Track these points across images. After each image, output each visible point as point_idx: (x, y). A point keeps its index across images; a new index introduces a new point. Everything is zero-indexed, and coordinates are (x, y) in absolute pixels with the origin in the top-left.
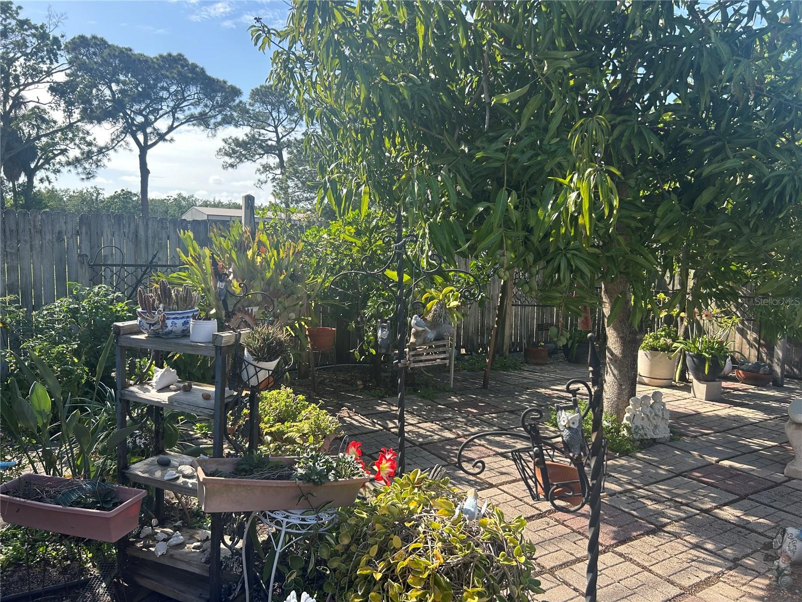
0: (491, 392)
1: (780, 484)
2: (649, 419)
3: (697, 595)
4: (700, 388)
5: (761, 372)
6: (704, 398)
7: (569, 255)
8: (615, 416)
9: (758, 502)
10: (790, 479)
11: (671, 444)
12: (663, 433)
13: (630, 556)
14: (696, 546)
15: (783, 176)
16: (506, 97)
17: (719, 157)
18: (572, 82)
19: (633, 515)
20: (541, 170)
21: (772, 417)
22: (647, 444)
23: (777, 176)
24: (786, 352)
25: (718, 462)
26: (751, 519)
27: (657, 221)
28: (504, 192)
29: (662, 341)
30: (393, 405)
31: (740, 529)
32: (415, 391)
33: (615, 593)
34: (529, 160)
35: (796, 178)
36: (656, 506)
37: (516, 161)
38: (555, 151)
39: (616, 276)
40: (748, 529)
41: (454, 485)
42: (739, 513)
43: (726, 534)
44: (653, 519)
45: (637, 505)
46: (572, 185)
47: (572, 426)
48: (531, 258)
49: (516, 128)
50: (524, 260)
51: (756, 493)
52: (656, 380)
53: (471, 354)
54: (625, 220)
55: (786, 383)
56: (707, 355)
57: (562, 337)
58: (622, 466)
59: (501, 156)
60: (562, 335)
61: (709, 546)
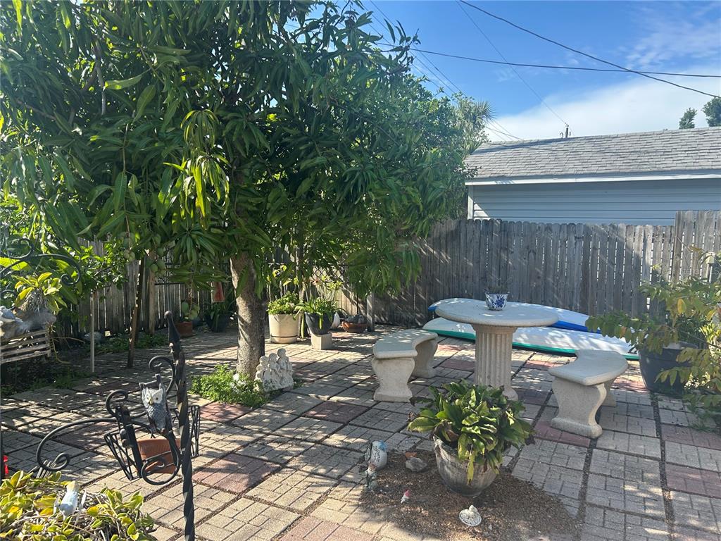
0: (136, 370)
1: (371, 408)
2: (276, 373)
3: (311, 515)
4: (316, 340)
5: (359, 322)
6: (320, 348)
7: (193, 236)
8: (248, 375)
9: (356, 425)
10: (378, 402)
11: (295, 391)
12: (289, 382)
13: (259, 497)
14: (312, 474)
15: (356, 172)
16: (118, 84)
17: (312, 155)
18: (184, 78)
19: (262, 460)
20: (159, 157)
21: (367, 356)
22: (276, 394)
23: (352, 171)
24: (374, 304)
25: (329, 399)
26: (351, 440)
27: (269, 205)
28: (123, 176)
29: (287, 305)
30: (22, 401)
31: (342, 451)
32: (51, 381)
33: (245, 534)
34: (147, 146)
35: (364, 173)
36: (282, 447)
37: (133, 146)
38: (171, 140)
39: (239, 252)
40: (348, 449)
41: (91, 472)
42: (342, 438)
43: (333, 457)
44: (278, 459)
45: (266, 450)
46: (187, 171)
47: (155, 401)
48: (158, 239)
49: (133, 116)
50: (151, 241)
51: (354, 418)
52: (285, 339)
53: (117, 336)
54: (243, 205)
55: (377, 328)
56: (320, 314)
57: (193, 311)
58: (255, 418)
59: (118, 141)
60: (193, 309)
61: (322, 471)
